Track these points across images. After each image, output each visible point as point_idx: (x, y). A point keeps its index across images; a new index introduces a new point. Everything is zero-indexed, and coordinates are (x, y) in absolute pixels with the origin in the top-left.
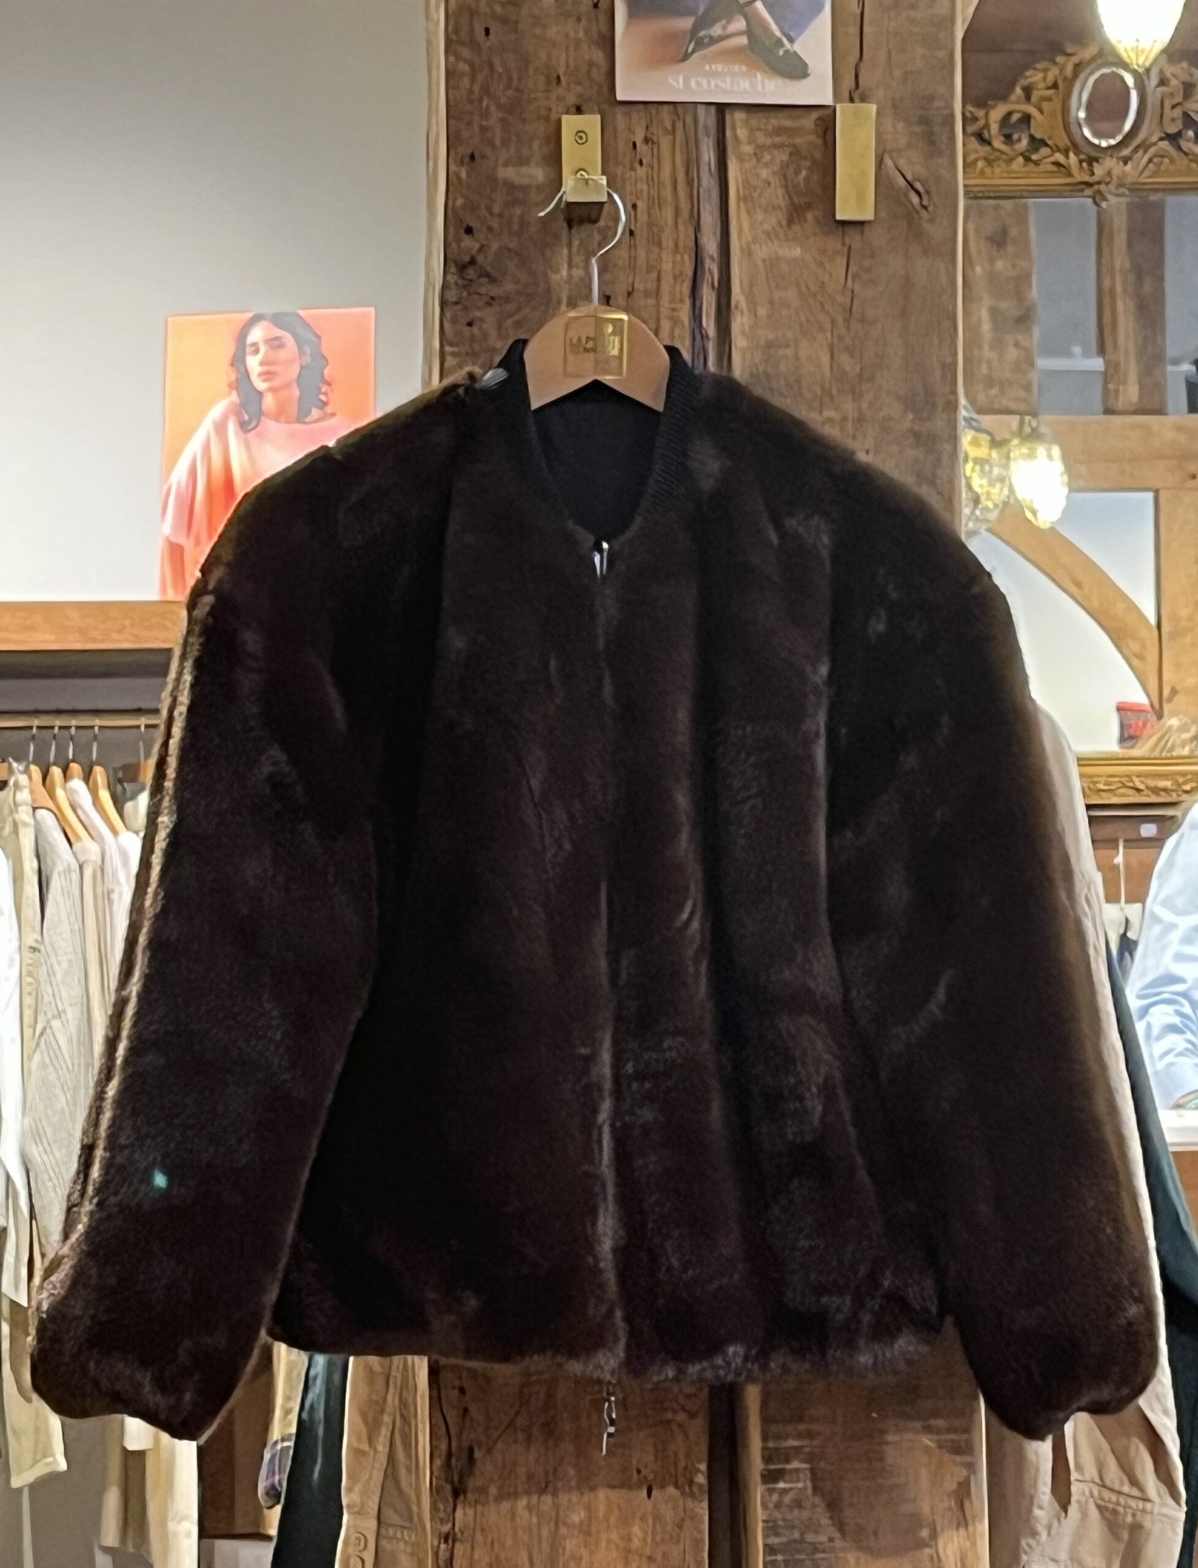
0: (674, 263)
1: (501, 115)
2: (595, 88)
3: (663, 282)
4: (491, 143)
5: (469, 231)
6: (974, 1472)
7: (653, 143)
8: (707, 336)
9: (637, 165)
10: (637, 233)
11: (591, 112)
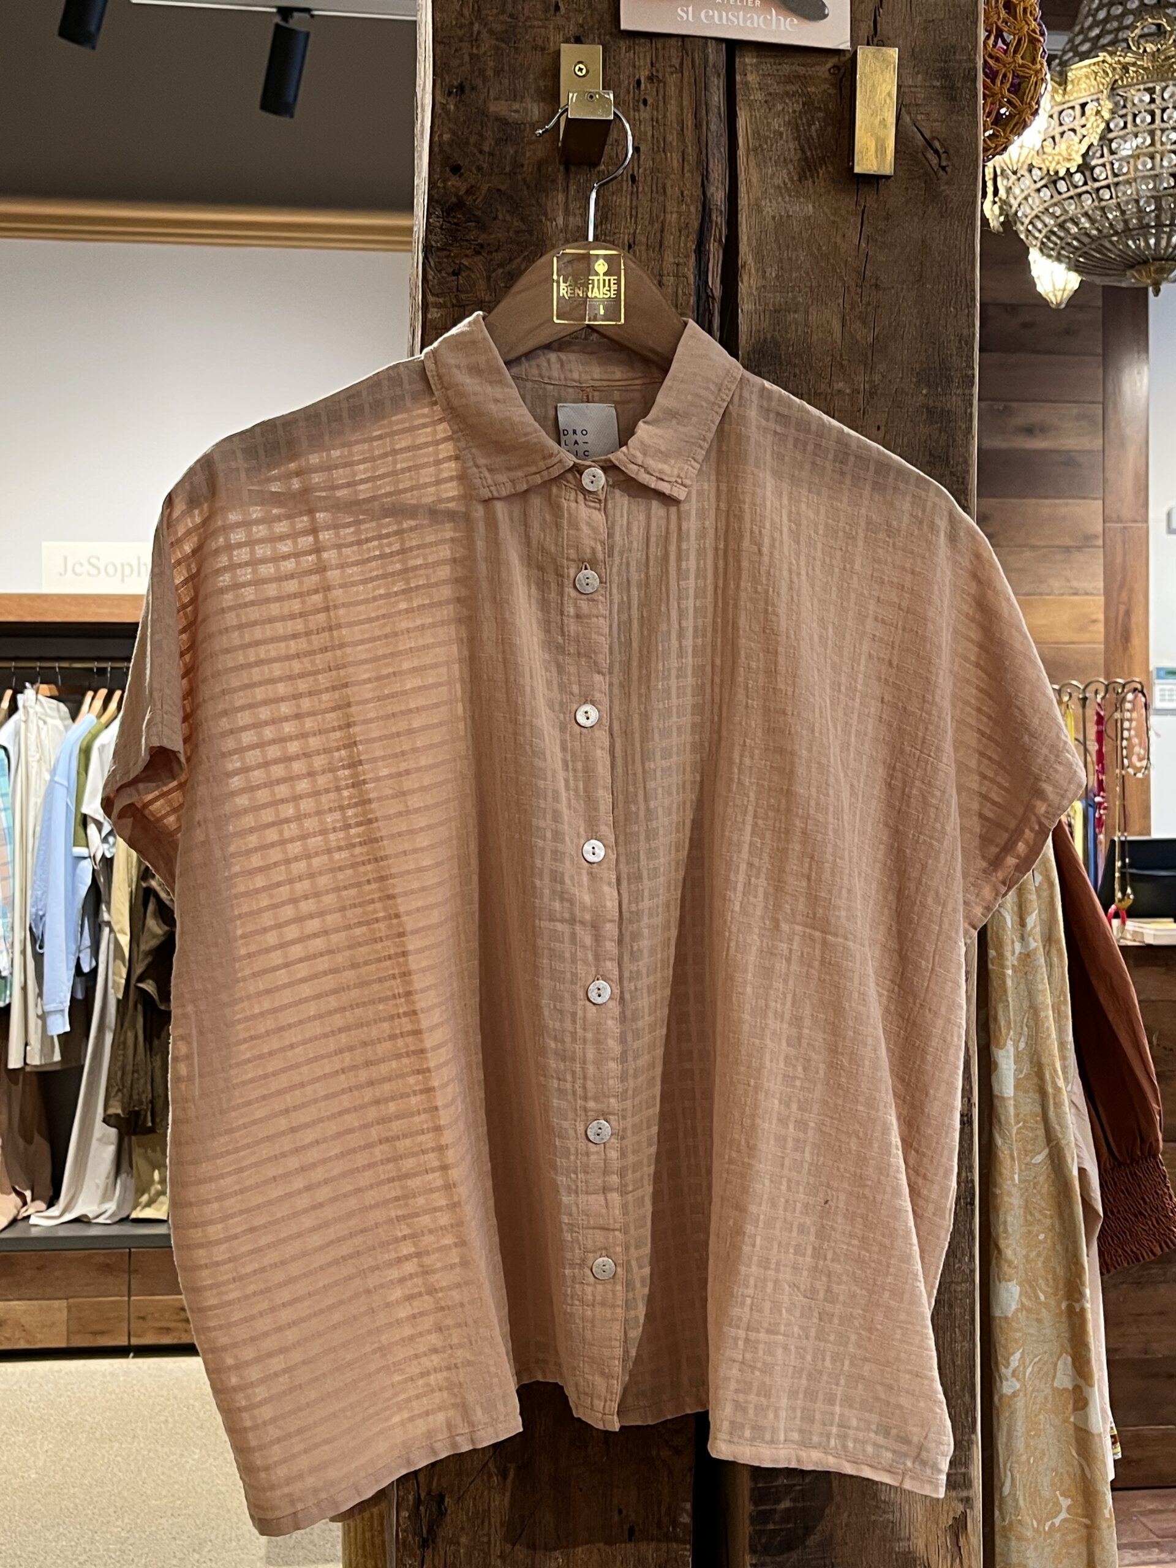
0: (680, 213)
1: (493, 42)
2: (596, 17)
3: (666, 234)
4: (482, 72)
5: (456, 170)
6: (972, 1508)
7: (659, 81)
8: (713, 298)
9: (642, 106)
10: (641, 179)
11: (593, 42)
